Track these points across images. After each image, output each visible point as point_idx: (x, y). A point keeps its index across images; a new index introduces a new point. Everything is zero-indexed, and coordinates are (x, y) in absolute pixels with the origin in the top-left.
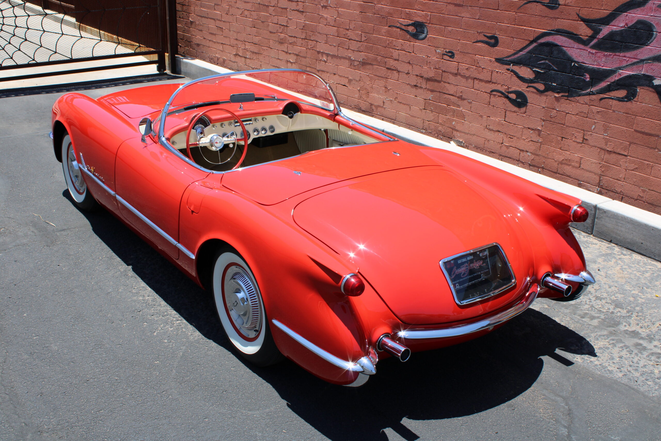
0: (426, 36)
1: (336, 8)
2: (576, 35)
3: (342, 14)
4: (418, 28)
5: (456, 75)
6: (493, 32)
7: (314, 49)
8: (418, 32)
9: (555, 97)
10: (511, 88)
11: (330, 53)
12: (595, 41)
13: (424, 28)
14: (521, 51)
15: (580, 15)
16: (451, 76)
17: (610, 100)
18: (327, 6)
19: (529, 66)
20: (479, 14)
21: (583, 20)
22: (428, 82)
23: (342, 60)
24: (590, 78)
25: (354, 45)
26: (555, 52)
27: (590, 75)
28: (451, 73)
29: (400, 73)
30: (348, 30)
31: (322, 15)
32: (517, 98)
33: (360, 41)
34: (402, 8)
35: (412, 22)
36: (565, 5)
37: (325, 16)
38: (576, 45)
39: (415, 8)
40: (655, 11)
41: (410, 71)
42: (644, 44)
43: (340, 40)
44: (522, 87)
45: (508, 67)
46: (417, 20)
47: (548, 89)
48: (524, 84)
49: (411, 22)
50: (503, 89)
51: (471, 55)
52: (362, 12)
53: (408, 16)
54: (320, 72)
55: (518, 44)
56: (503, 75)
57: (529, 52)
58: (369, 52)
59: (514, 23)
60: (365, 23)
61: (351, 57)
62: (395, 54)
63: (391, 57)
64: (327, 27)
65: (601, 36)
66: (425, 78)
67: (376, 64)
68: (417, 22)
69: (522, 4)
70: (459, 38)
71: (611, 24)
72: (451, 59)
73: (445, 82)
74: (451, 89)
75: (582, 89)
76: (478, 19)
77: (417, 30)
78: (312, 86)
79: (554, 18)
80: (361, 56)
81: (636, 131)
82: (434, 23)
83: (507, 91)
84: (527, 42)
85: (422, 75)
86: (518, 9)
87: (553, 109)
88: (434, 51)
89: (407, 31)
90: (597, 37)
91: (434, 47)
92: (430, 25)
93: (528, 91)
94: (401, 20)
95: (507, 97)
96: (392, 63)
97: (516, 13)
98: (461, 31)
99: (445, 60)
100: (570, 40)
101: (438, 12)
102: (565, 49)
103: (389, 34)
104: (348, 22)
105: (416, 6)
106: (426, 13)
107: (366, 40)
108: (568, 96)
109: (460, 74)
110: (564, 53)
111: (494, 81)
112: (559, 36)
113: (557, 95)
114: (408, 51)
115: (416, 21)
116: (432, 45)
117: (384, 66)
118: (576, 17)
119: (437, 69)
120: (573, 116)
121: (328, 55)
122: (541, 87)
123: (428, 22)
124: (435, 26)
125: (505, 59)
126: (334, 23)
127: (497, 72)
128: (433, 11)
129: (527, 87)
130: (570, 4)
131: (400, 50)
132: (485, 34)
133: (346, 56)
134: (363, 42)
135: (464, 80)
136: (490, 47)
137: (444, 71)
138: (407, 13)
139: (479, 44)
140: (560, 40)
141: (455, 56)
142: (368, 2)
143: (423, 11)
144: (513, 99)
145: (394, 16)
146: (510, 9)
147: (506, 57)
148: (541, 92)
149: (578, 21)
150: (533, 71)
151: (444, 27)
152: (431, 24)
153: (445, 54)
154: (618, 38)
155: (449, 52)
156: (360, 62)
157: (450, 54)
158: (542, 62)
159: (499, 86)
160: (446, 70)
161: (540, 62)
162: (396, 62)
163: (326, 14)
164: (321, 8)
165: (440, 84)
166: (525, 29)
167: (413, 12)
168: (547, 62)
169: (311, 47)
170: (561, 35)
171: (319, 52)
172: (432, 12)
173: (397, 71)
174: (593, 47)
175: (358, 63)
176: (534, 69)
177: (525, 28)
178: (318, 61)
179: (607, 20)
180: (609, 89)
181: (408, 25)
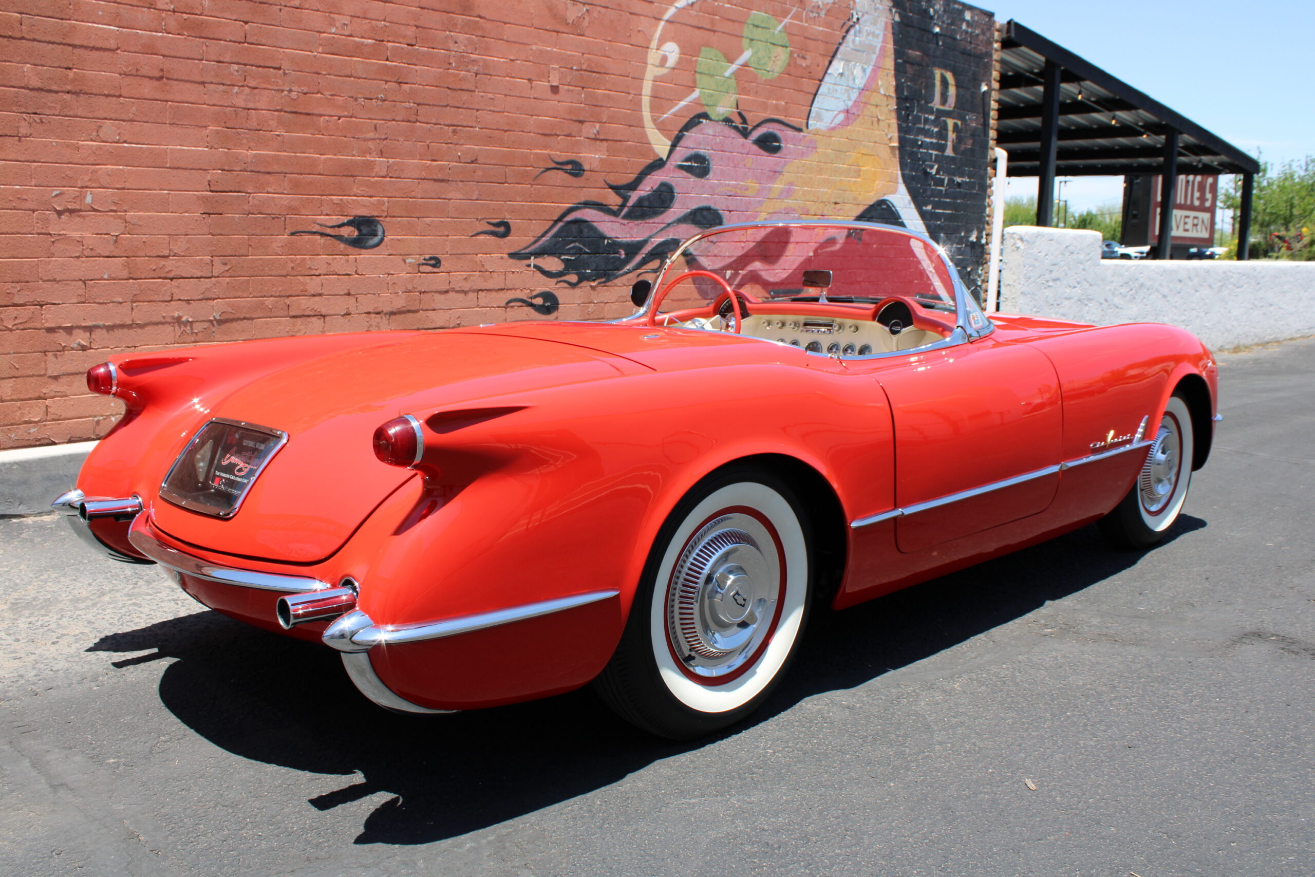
0: (382, 240)
1: (115, 211)
2: (605, 205)
3: (141, 223)
4: (362, 228)
5: (447, 292)
6: (502, 216)
7: (28, 325)
8: (364, 235)
9: (591, 286)
10: (534, 290)
11: (101, 323)
12: (626, 210)
13: (376, 226)
14: (543, 236)
15: (608, 181)
16: (437, 296)
17: (647, 274)
18: (80, 210)
19: (555, 254)
20: (477, 193)
21: (612, 187)
22: (393, 317)
23: (149, 329)
24: (625, 254)
25: (189, 289)
26: (585, 231)
27: (625, 251)
28: (436, 292)
29: (327, 318)
30: (167, 257)
31: (59, 235)
32: (544, 302)
33: (210, 275)
34: (322, 195)
35: (349, 218)
36: (590, 171)
37: (76, 235)
38: (607, 218)
39: (353, 193)
40: (674, 171)
41: (353, 310)
42: (668, 207)
43: (141, 286)
44: (549, 285)
45: (527, 262)
46: (360, 214)
47: (582, 278)
48: (552, 280)
49: (345, 219)
50: (523, 295)
51: (469, 257)
52: (209, 214)
53: (340, 208)
54: (63, 380)
55: (537, 228)
56: (523, 274)
57: (555, 236)
58: (239, 294)
59: (530, 200)
60: (221, 235)
61: (179, 318)
62: (313, 285)
63: (304, 293)
64: (83, 262)
65: (631, 203)
66: (386, 314)
67: (262, 315)
68: (360, 217)
69: (538, 173)
70: (446, 233)
71: (639, 188)
72: (435, 270)
73: (427, 310)
74: (439, 318)
75: (618, 269)
76: (477, 200)
77: (359, 230)
78: (30, 422)
79: (580, 187)
80: (215, 309)
81: (673, 300)
82: (396, 215)
83: (530, 296)
84: (551, 223)
85: (380, 310)
86: (534, 180)
87: (590, 303)
88: (403, 263)
89: (339, 238)
90: (628, 205)
91: (401, 255)
92: (388, 219)
93: (558, 288)
94: (322, 217)
95: (531, 305)
96: (305, 304)
97: (532, 185)
98: (450, 222)
99: (422, 273)
100: (601, 214)
101: (403, 196)
102: (595, 224)
103: (292, 250)
104: (165, 239)
105: (355, 189)
106: (378, 200)
107: (227, 271)
108: (605, 282)
109: (453, 290)
110: (595, 230)
111: (511, 287)
112: (587, 210)
113: (594, 284)
114: (344, 273)
115: (355, 216)
116: (395, 253)
117: (286, 313)
118: (603, 185)
119: (410, 292)
120: (612, 305)
121: (90, 329)
122: (573, 278)
123: (385, 214)
124: (399, 219)
125: (523, 252)
126: (112, 248)
127: (513, 272)
128: (393, 195)
129: (556, 284)
130: (596, 169)
131: (324, 275)
132: (489, 220)
133: (164, 317)
134: (218, 277)
135: (461, 296)
136: (498, 239)
137: (424, 292)
138: (334, 204)
139: (482, 237)
140: (589, 214)
141: (443, 263)
142: (227, 190)
143: (371, 197)
144: (539, 305)
145: (303, 213)
146: (522, 181)
147: (525, 248)
148: (573, 285)
149: (605, 188)
150: (562, 260)
151: (416, 219)
152: (390, 217)
153: (423, 264)
154: (646, 203)
155: (431, 259)
156: (211, 321)
157: (433, 262)
158: (572, 245)
159: (518, 291)
160: (426, 290)
161: (569, 247)
162: (317, 298)
163: (74, 230)
164: (54, 216)
165: (418, 315)
166: (546, 206)
167: (350, 201)
168: (577, 244)
169: (16, 322)
170: (589, 208)
171: (50, 330)
172: (390, 197)
173: (321, 315)
174: (625, 217)
175: (206, 325)
176: (563, 258)
177: (545, 204)
178: (51, 354)
179: (633, 185)
180: (644, 262)
181: (340, 226)
